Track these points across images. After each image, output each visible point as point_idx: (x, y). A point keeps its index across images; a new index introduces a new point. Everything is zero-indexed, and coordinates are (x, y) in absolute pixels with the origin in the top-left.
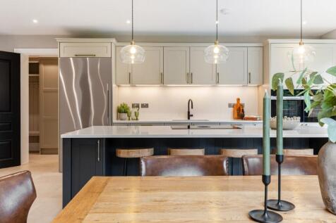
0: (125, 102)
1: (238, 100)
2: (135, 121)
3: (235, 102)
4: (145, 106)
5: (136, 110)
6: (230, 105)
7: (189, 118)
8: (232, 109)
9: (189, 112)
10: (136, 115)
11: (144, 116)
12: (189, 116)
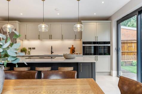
0: (25, 47)
1: (73, 46)
2: (29, 55)
4: (34, 48)
5: (29, 50)
6: (69, 48)
7: (52, 54)
8: (70, 50)
9: (52, 51)
10: (29, 52)
11: (33, 53)
12: (52, 53)
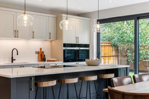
1: (41, 49)
3: (39, 50)
7: (12, 62)
8: (37, 55)
9: (12, 58)
12: (13, 60)
